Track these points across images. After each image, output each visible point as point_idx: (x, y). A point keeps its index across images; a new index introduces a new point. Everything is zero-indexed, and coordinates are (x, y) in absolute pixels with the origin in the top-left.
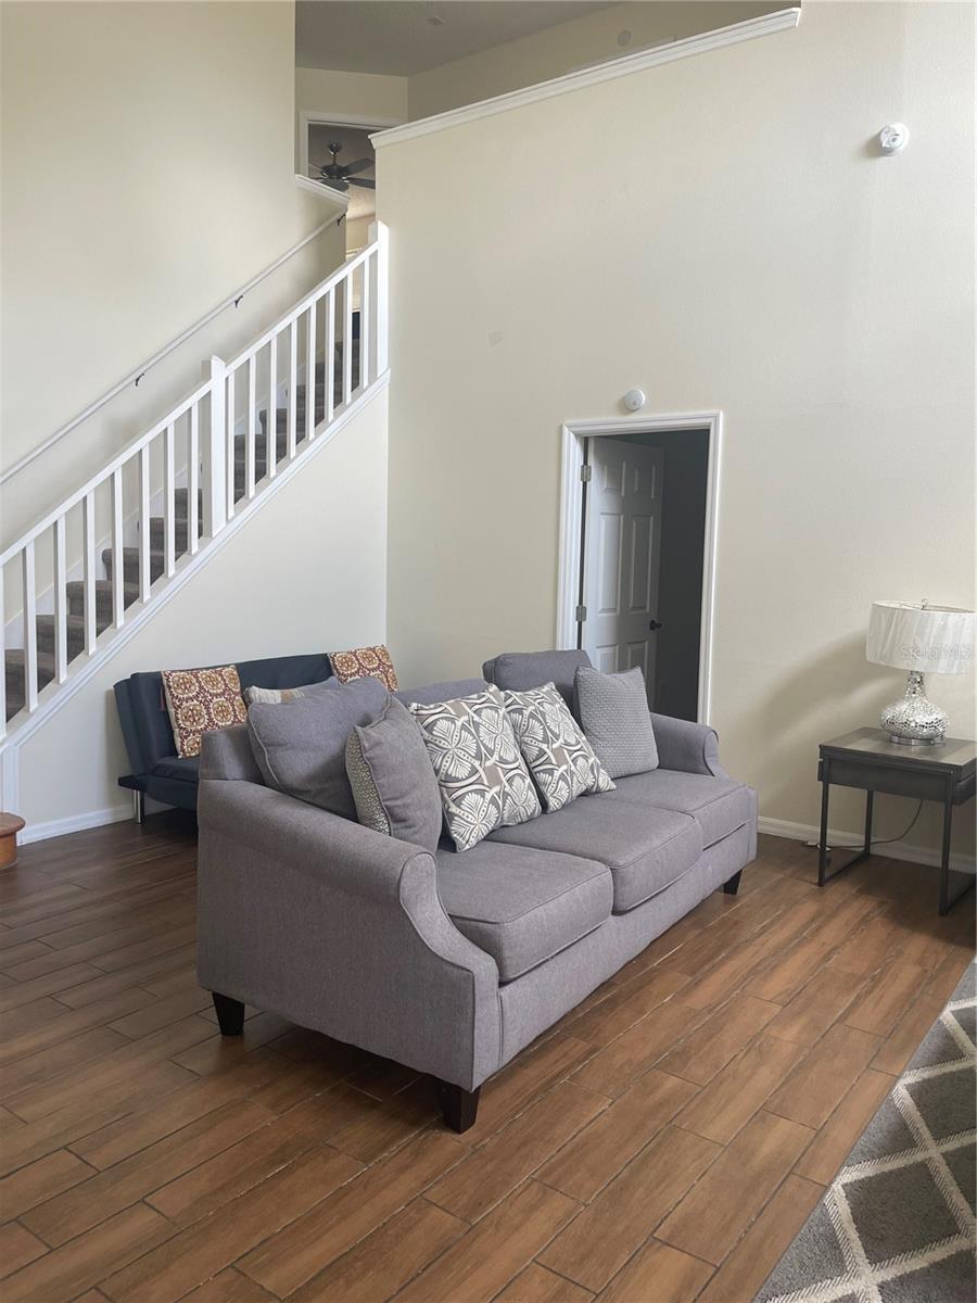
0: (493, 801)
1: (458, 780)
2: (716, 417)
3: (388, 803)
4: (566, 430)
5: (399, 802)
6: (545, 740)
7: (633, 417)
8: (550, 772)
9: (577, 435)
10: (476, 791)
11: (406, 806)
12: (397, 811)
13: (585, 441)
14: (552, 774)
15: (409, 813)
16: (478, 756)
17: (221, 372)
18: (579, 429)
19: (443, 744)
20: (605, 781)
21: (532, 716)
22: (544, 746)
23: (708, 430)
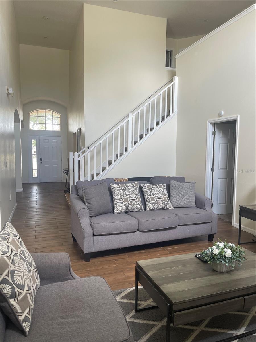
0: (125, 205)
1: (117, 200)
2: (238, 117)
3: (88, 200)
4: (208, 122)
5: (89, 200)
6: (150, 195)
7: (221, 118)
8: (149, 202)
9: (211, 123)
10: (120, 202)
11: (91, 201)
12: (89, 202)
13: (214, 125)
14: (149, 203)
15: (91, 202)
16: (123, 195)
17: (131, 116)
19: (115, 192)
20: (169, 206)
21: (148, 189)
22: (149, 196)
23: (236, 120)
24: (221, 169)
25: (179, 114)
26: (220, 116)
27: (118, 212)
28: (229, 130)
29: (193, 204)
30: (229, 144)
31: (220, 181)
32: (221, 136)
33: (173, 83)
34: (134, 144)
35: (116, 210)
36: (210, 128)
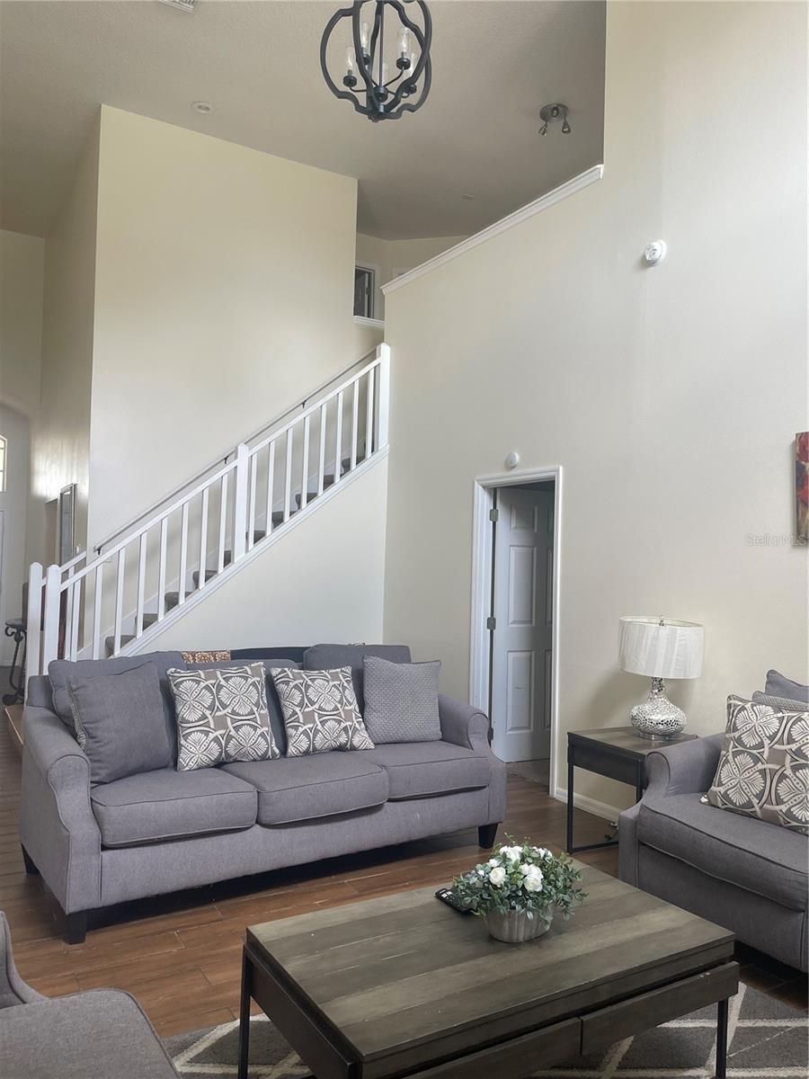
0: (216, 740)
1: (189, 722)
2: (558, 471)
3: (86, 725)
4: (476, 484)
5: (92, 726)
6: (301, 705)
7: (513, 472)
8: (296, 728)
9: (484, 487)
10: (201, 731)
11: (97, 728)
12: (90, 731)
13: (494, 491)
14: (297, 730)
15: (99, 733)
16: (211, 707)
17: (244, 454)
18: (484, 482)
19: (185, 697)
20: (362, 739)
21: (296, 687)
22: (297, 709)
23: (554, 481)
24: (514, 622)
25: (393, 455)
26: (510, 466)
27: (192, 765)
28: (536, 508)
29: (435, 730)
30: (535, 549)
31: (514, 658)
32: (513, 526)
33: (374, 363)
34: (255, 542)
35: (184, 757)
36: (483, 501)
